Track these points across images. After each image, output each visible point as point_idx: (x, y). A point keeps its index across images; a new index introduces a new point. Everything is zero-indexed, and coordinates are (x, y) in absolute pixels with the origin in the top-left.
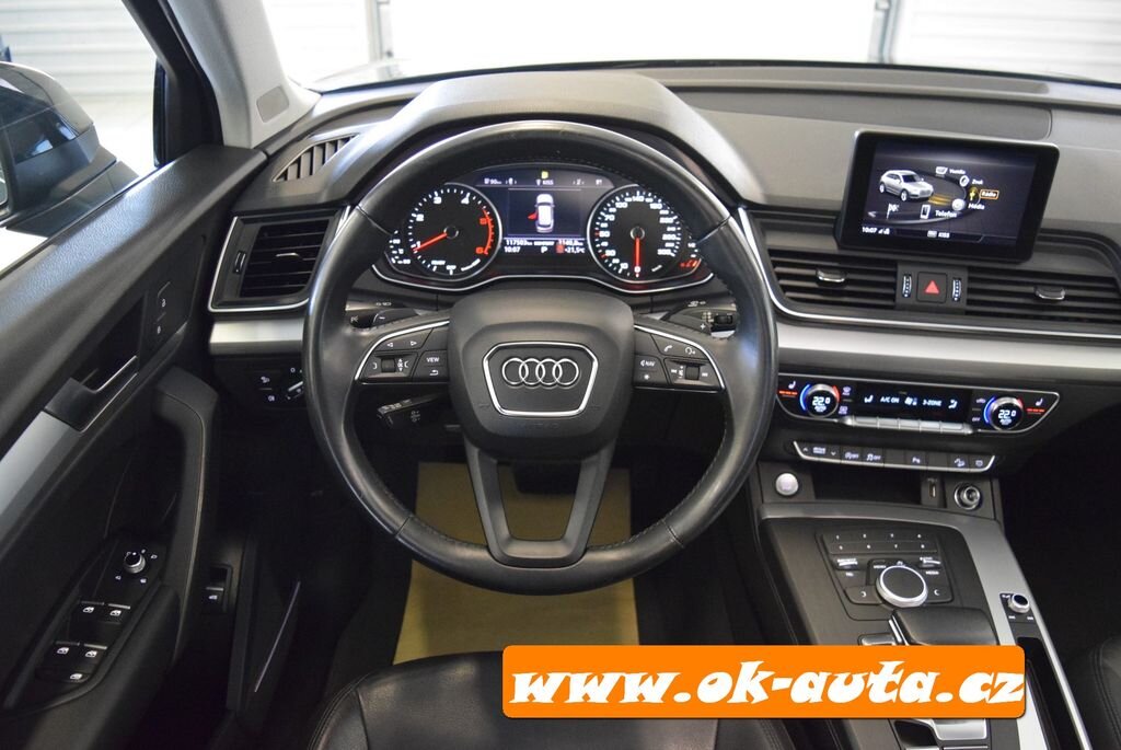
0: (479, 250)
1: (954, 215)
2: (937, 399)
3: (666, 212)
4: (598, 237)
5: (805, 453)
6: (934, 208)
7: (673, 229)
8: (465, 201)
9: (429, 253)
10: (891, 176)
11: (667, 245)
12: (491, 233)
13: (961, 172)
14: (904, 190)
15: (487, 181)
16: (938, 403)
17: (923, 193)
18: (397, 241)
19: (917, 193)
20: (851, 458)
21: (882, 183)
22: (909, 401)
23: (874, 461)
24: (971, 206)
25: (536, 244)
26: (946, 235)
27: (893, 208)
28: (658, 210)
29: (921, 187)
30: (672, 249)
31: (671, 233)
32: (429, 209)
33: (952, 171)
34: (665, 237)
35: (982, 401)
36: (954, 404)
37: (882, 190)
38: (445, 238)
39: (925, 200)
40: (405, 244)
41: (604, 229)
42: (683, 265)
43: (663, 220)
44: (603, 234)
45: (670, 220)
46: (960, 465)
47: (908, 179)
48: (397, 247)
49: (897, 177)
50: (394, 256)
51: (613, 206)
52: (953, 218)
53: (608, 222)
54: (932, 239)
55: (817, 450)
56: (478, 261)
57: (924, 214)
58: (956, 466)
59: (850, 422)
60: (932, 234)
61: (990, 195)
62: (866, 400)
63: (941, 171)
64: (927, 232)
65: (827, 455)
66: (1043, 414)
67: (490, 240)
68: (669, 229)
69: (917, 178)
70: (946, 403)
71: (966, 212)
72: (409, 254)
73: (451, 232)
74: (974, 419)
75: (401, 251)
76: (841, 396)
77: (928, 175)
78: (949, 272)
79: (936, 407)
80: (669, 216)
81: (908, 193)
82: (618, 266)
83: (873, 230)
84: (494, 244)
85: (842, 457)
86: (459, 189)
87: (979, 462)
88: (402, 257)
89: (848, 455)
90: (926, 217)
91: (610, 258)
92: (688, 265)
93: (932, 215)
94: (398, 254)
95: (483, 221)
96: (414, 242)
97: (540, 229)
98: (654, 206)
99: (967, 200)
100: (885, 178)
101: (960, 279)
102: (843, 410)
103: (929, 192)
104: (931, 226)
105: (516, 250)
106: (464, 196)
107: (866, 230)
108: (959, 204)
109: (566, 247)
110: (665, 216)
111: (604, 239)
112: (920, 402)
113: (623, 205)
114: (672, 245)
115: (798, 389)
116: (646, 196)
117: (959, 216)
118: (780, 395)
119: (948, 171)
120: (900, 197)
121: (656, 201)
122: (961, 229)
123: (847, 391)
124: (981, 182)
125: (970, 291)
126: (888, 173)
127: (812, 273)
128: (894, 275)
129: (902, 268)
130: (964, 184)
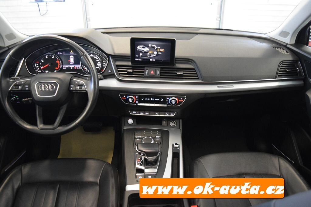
0: (56, 68)
1: (155, 55)
2: (158, 99)
3: (98, 59)
5: (131, 113)
6: (150, 54)
7: (99, 62)
8: (53, 57)
9: (45, 69)
10: (139, 47)
11: (98, 66)
12: (59, 64)
13: (155, 45)
15: (59, 53)
16: (159, 100)
18: (38, 67)
19: (146, 51)
20: (142, 114)
22: (152, 99)
23: (147, 114)
24: (158, 53)
25: (70, 67)
26: (154, 60)
27: (141, 54)
29: (146, 49)
30: (99, 67)
31: (99, 63)
32: (45, 59)
33: (153, 45)
35: (168, 98)
36: (162, 100)
37: (138, 50)
38: (48, 66)
39: (148, 52)
40: (40, 67)
43: (97, 60)
45: (99, 60)
46: (167, 115)
47: (143, 47)
48: (38, 68)
49: (141, 47)
50: (37, 70)
54: (151, 61)
55: (134, 112)
56: (56, 71)
58: (166, 115)
59: (139, 104)
60: (151, 60)
61: (162, 50)
62: (142, 99)
63: (150, 45)
64: (150, 60)
65: (136, 113)
66: (183, 101)
67: (59, 66)
68: (98, 62)
69: (145, 47)
70: (160, 99)
72: (40, 69)
74: (167, 103)
76: (136, 99)
77: (148, 46)
78: (156, 68)
79: (158, 100)
80: (99, 59)
81: (144, 51)
82: (87, 71)
83: (138, 60)
84: (60, 67)
85: (140, 113)
86: (52, 55)
87: (172, 114)
88: (39, 70)
89: (141, 113)
90: (149, 56)
93: (150, 56)
94: (38, 70)
95: (57, 62)
96: (41, 67)
97: (71, 63)
98: (95, 57)
99: (157, 52)
101: (158, 70)
102: (137, 102)
103: (148, 50)
104: (151, 58)
105: (65, 68)
106: (53, 56)
107: (136, 60)
108: (155, 53)
109: (77, 67)
110: (97, 59)
112: (154, 100)
114: (99, 66)
115: (126, 97)
116: (93, 55)
117: (156, 56)
118: (122, 99)
120: (142, 52)
121: (95, 56)
122: (157, 58)
123: (137, 97)
124: (159, 48)
125: (161, 73)
127: (126, 70)
128: (144, 70)
129: (145, 68)
130: (156, 48)
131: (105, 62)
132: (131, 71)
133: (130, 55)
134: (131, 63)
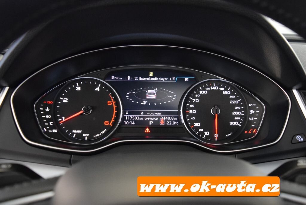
0: (106, 123)
3: (234, 97)
4: (188, 113)
7: (239, 108)
8: (98, 89)
11: (236, 118)
12: (115, 111)
15: (113, 78)
18: (49, 117)
25: (146, 119)
28: (228, 96)
30: (239, 121)
31: (238, 110)
32: (72, 95)
34: (234, 113)
38: (82, 114)
40: (55, 119)
41: (192, 109)
42: (246, 132)
43: (231, 102)
44: (191, 112)
45: (235, 102)
48: (48, 120)
50: (46, 126)
51: (198, 93)
53: (195, 103)
56: (105, 130)
67: (114, 116)
68: (236, 108)
72: (57, 125)
73: (86, 111)
75: (51, 123)
80: (235, 99)
82: (203, 133)
84: (117, 119)
86: (94, 81)
88: (52, 128)
91: (197, 128)
92: (250, 132)
94: (49, 125)
95: (109, 103)
96: (61, 117)
98: (225, 93)
105: (132, 123)
106: (97, 87)
109: (166, 121)
110: (233, 99)
111: (193, 115)
113: (205, 92)
114: (239, 118)
116: (220, 87)
121: (226, 90)
131: (253, 108)
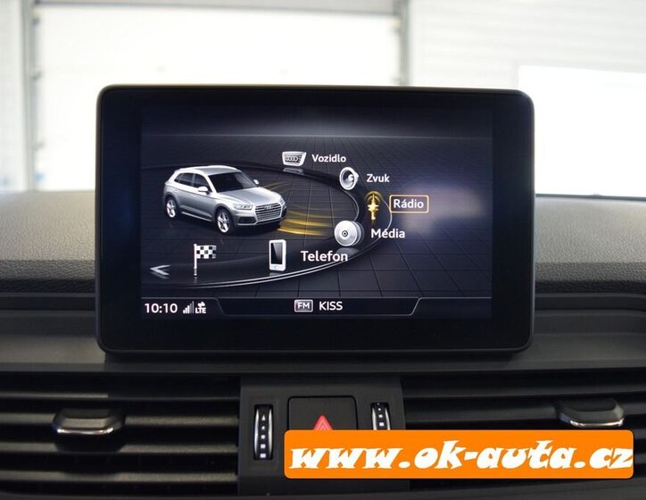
1: (342, 257)
6: (295, 245)
10: (186, 180)
13: (336, 158)
14: (221, 209)
17: (261, 211)
19: (252, 213)
21: (170, 196)
27: (203, 252)
29: (256, 200)
37: (173, 214)
39: (270, 228)
47: (224, 184)
49: (198, 181)
52: (342, 265)
57: (277, 260)
60: (303, 305)
69: (245, 180)
71: (366, 248)
77: (270, 172)
78: (361, 392)
81: (230, 215)
90: (282, 267)
93: (294, 261)
99: (363, 219)
100: (172, 186)
101: (386, 405)
103: (276, 206)
108: (347, 231)
117: (353, 261)
119: (308, 159)
120: (213, 226)
122: (364, 286)
126: (177, 173)
127: (47, 418)
128: (232, 408)
129: (248, 394)
130: (348, 186)
132: (100, 426)
133: (91, 272)
134: (104, 345)
